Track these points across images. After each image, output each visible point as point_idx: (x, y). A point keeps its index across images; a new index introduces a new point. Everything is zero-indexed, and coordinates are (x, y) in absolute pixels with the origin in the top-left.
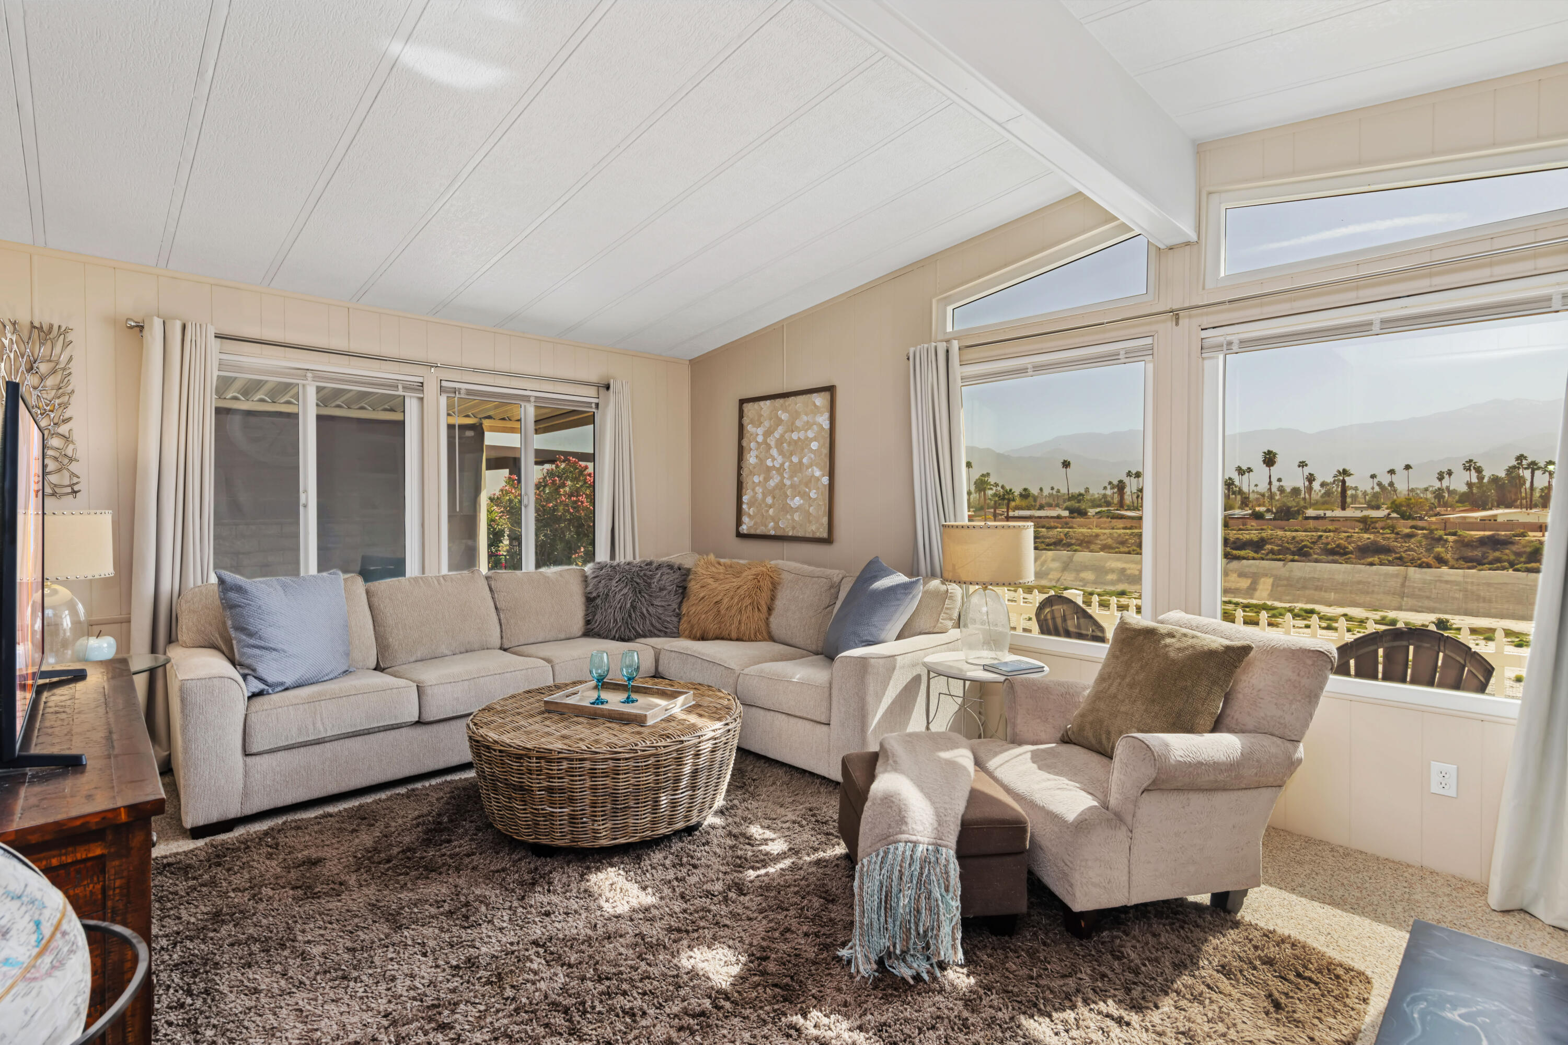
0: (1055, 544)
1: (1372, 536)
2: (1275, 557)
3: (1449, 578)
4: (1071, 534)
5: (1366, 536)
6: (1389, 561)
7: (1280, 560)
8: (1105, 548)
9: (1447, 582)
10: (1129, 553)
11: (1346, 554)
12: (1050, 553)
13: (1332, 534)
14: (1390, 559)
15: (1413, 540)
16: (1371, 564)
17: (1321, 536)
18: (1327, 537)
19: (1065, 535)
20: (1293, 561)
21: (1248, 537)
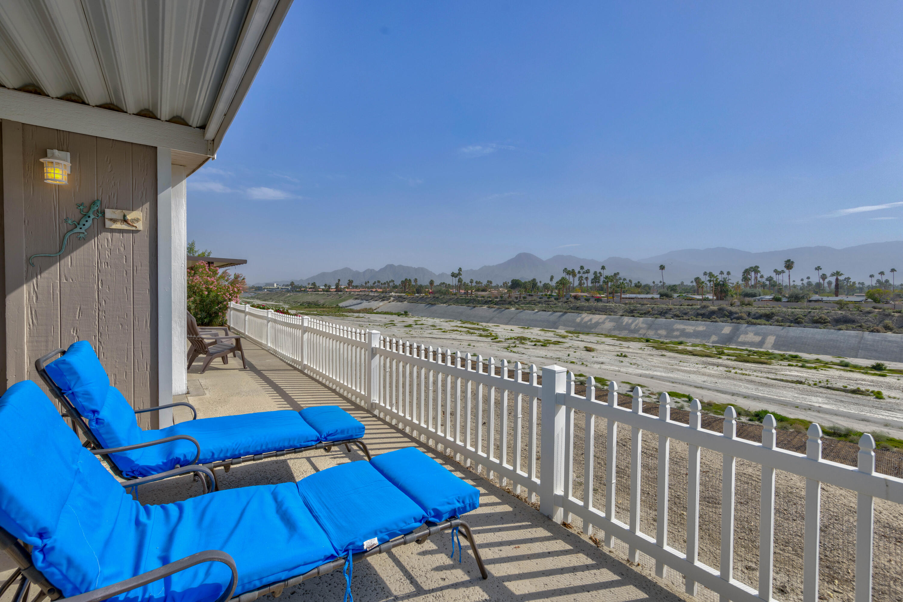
0: (645, 314)
1: (844, 313)
2: (778, 324)
3: (891, 339)
4: (655, 308)
5: (840, 312)
6: (853, 328)
7: (781, 326)
8: (676, 316)
9: (889, 341)
10: (689, 320)
11: (825, 323)
12: (641, 319)
13: (817, 311)
14: (854, 326)
15: (870, 315)
16: (840, 329)
17: (810, 312)
18: (814, 313)
19: (652, 309)
20: (790, 326)
21: (763, 311)
